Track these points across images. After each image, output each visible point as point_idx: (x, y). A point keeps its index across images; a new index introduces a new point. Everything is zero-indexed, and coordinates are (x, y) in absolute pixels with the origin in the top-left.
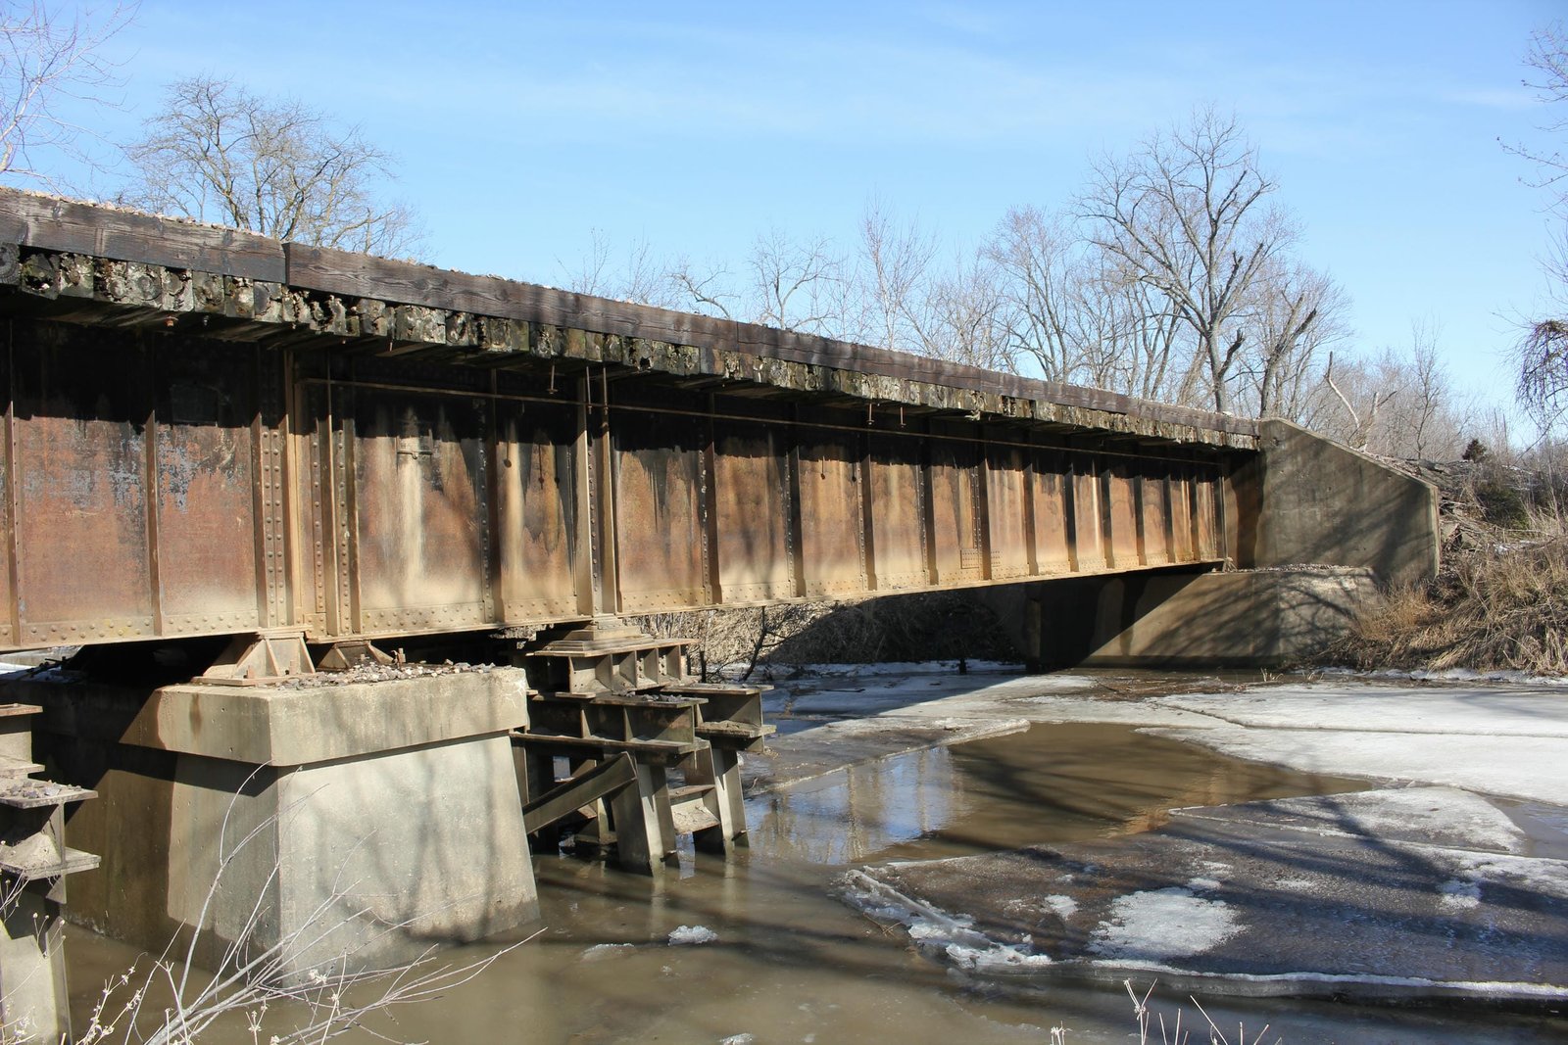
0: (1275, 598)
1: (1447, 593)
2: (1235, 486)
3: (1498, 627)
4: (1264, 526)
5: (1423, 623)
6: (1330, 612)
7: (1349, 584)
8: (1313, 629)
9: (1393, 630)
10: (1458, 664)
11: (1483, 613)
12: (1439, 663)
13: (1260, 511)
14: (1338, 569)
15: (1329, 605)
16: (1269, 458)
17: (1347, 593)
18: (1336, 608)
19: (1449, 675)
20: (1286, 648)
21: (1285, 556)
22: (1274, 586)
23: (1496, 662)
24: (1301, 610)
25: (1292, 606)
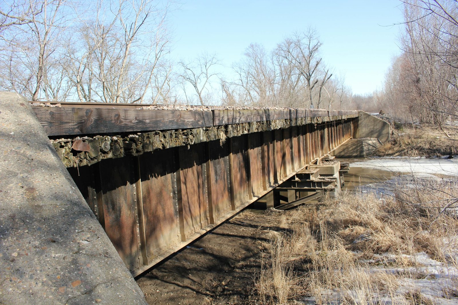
0: (362, 144)
1: (393, 143)
2: (353, 123)
3: (404, 149)
4: (358, 131)
5: (390, 149)
6: (371, 147)
7: (374, 142)
8: (369, 150)
9: (386, 150)
10: (398, 155)
11: (401, 146)
12: (395, 155)
13: (358, 128)
14: (372, 139)
15: (371, 145)
16: (360, 118)
18: (373, 146)
19: (397, 157)
20: (364, 153)
21: (362, 136)
22: (362, 142)
23: (405, 155)
24: (367, 147)
25: (365, 146)
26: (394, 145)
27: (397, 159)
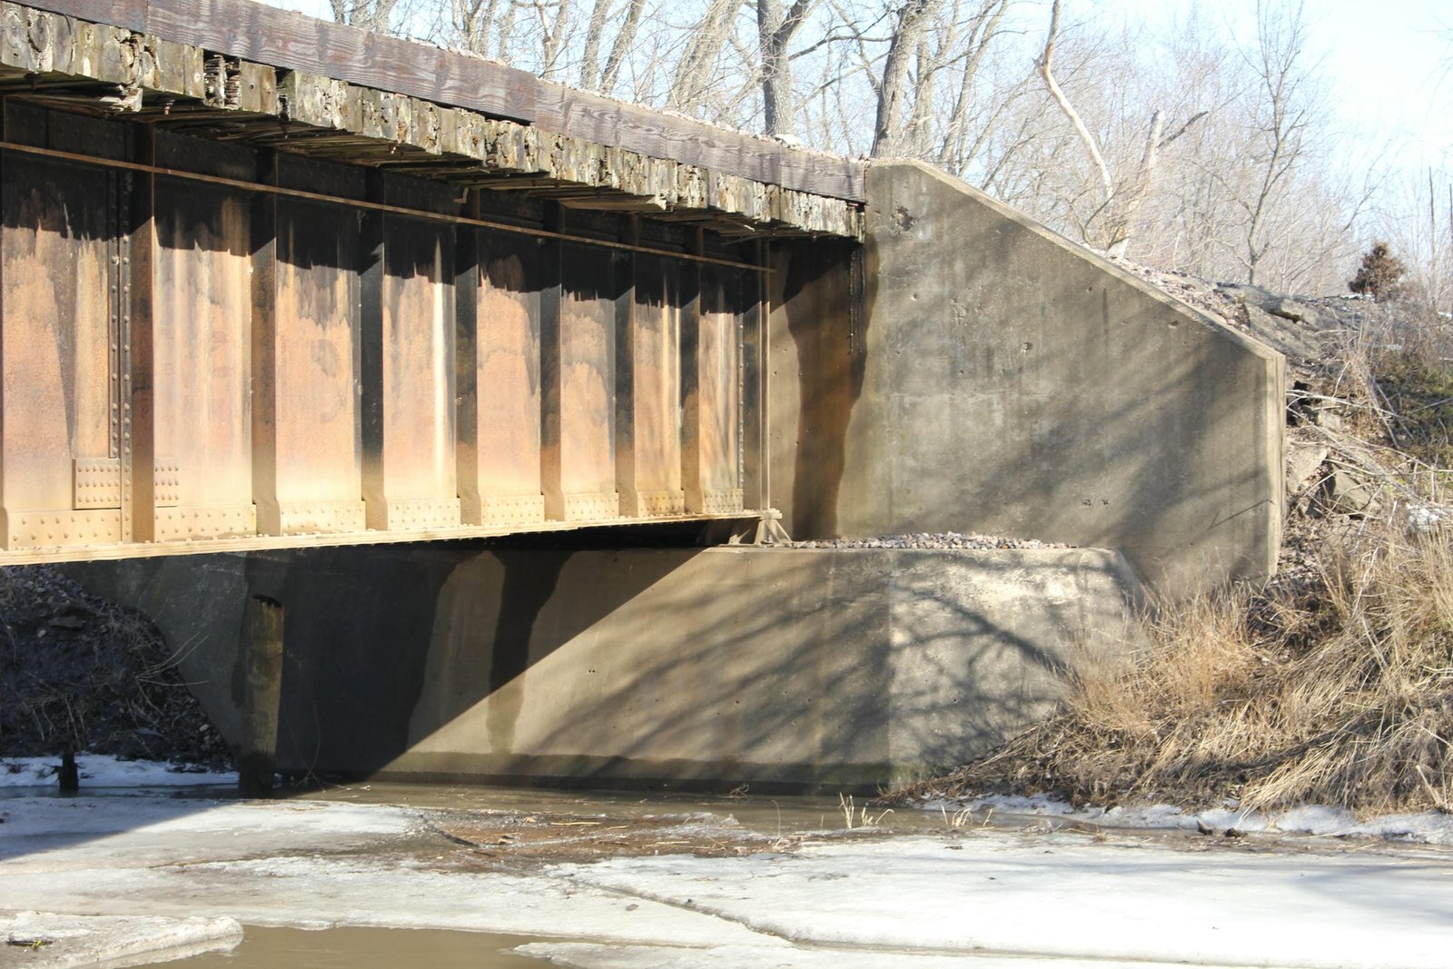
0: (880, 615)
1: (1292, 619)
2: (796, 327)
3: (1403, 708)
4: (862, 429)
5: (1231, 694)
6: (1012, 656)
7: (1060, 589)
8: (970, 698)
9: (1164, 708)
10: (1310, 796)
11: (1373, 672)
12: (1266, 792)
13: (856, 391)
14: (1035, 550)
15: (1008, 639)
16: (886, 259)
17: (1054, 612)
18: (1030, 651)
19: (1291, 821)
20: (902, 744)
21: (909, 512)
22: (880, 586)
23: (1400, 792)
24: (945, 652)
25: (920, 641)
26: (1300, 643)
27: (1299, 843)
